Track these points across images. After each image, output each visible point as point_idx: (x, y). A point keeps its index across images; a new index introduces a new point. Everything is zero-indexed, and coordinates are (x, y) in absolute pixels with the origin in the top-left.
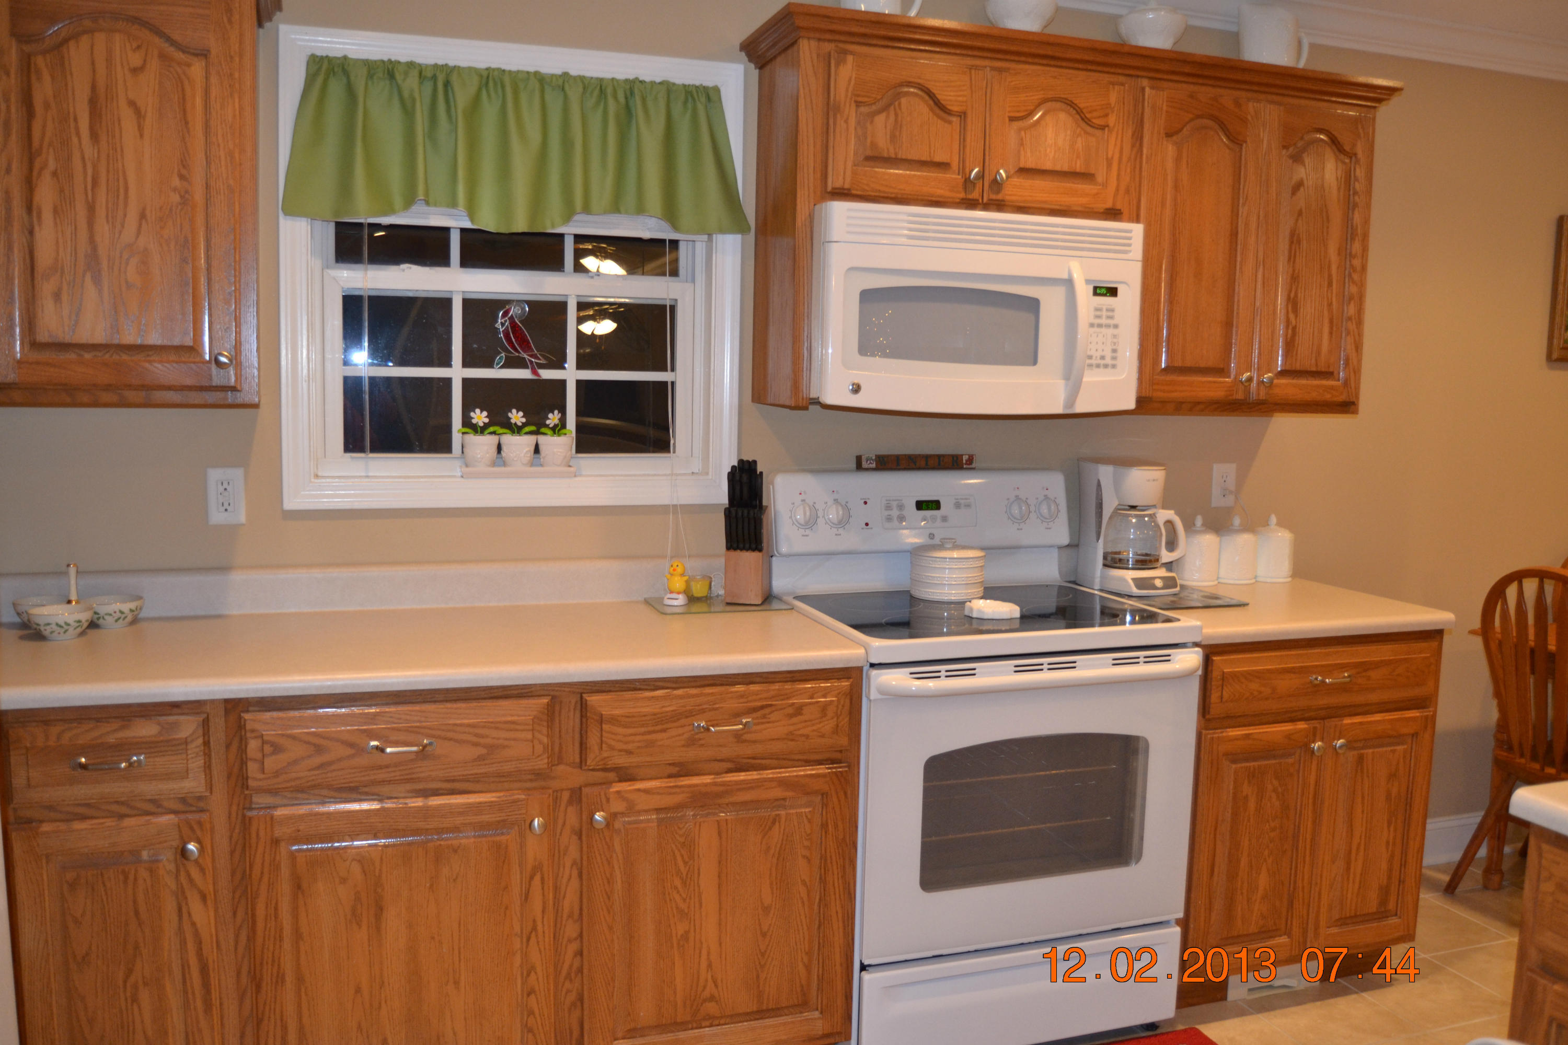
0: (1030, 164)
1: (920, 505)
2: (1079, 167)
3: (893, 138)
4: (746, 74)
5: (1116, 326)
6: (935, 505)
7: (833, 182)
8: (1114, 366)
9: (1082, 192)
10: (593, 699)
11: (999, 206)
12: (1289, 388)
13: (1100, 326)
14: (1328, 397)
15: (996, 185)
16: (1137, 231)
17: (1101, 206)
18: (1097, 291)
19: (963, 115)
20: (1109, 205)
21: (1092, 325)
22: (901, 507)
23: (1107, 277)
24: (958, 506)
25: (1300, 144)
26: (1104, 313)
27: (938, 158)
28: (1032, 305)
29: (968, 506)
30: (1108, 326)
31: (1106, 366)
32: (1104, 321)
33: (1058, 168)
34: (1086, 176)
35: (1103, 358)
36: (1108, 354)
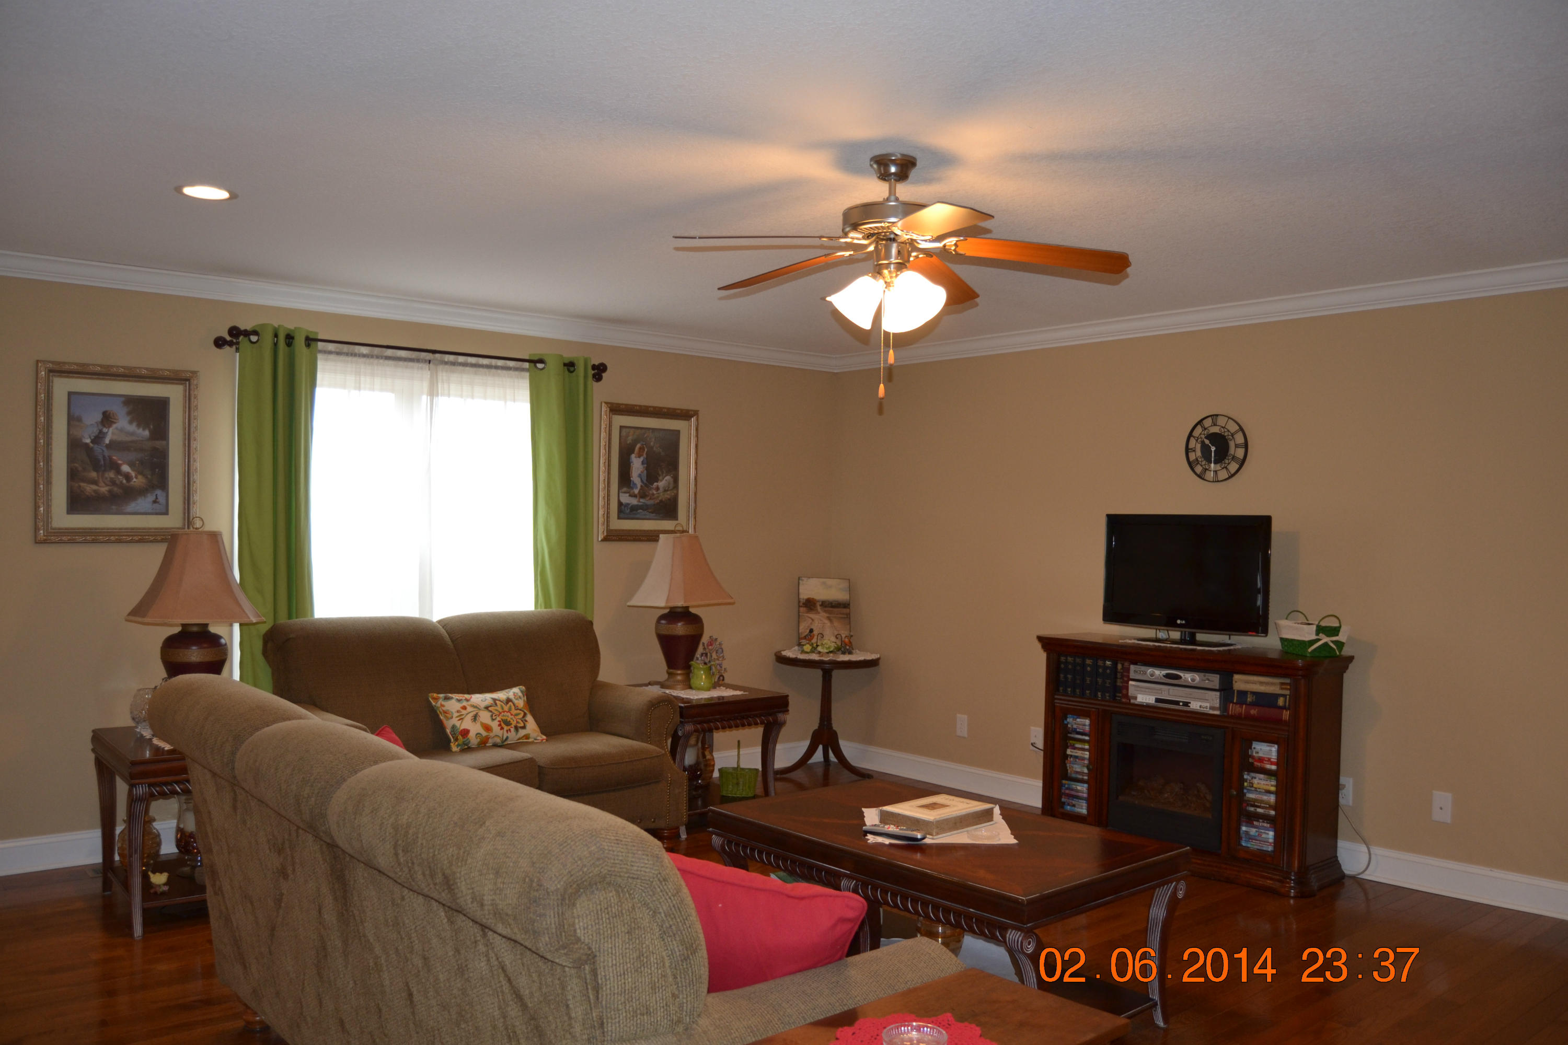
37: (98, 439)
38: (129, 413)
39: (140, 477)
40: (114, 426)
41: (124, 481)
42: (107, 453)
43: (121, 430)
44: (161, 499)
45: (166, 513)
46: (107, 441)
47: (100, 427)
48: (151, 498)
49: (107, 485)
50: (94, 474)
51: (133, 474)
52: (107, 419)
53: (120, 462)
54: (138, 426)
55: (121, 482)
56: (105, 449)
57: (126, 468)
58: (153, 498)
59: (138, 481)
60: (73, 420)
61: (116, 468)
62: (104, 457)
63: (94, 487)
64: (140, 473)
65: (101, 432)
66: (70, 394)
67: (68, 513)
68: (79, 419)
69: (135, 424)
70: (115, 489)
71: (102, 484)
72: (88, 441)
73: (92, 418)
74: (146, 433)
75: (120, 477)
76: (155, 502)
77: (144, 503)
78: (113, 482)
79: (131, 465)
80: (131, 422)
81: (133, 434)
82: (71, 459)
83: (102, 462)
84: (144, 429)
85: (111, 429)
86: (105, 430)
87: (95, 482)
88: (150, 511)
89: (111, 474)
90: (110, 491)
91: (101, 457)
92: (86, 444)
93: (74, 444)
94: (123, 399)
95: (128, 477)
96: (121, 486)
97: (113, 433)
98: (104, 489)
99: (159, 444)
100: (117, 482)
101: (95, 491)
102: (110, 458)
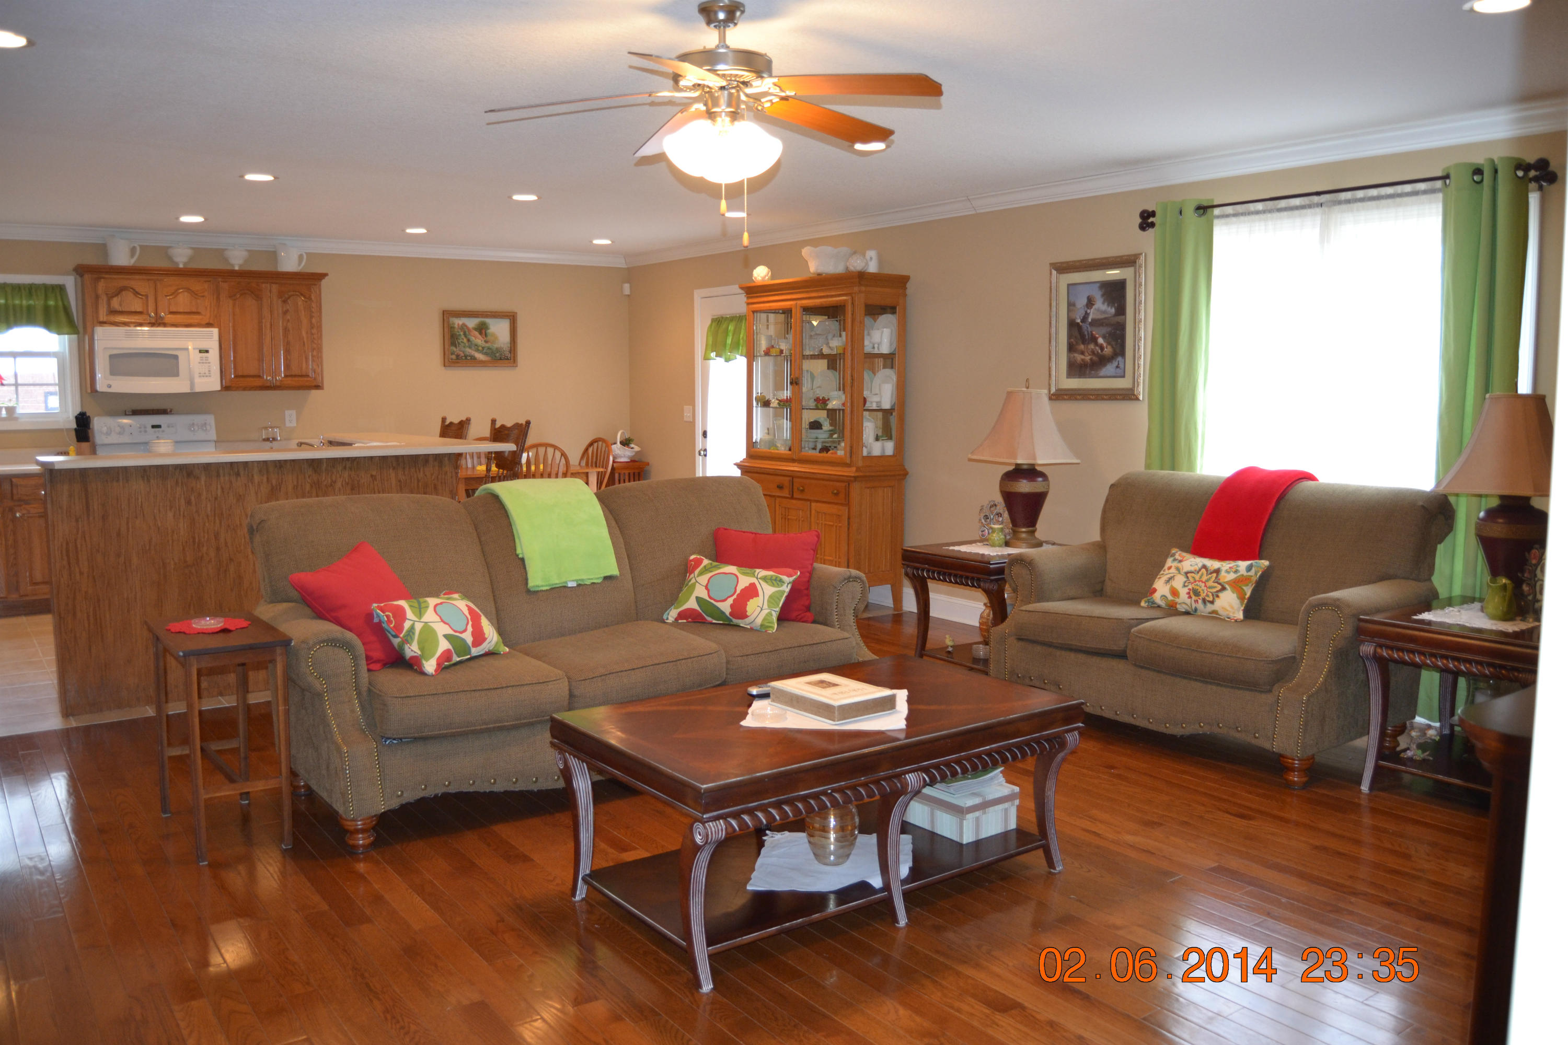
0: (175, 310)
1: (153, 427)
2: (194, 310)
3: (121, 305)
4: (75, 279)
5: (209, 363)
6: (159, 426)
7: (101, 319)
8: (210, 376)
9: (195, 319)
10: (13, 480)
11: (165, 325)
12: (289, 381)
13: (203, 363)
14: (307, 384)
15: (162, 318)
16: (215, 331)
17: (204, 322)
18: (201, 351)
19: (147, 296)
20: (207, 321)
21: (200, 363)
22: (145, 427)
23: (204, 346)
24: (168, 427)
25: (287, 296)
26: (204, 359)
27: (138, 310)
28: (176, 357)
29: (172, 427)
30: (206, 363)
31: (207, 376)
32: (204, 361)
33: (185, 311)
34: (198, 313)
35: (205, 373)
36: (207, 372)
37: (1084, 319)
38: (1103, 296)
39: (1109, 347)
40: (1094, 307)
41: (1100, 351)
42: (1090, 329)
43: (1098, 310)
44: (1121, 365)
45: (1123, 376)
46: (1090, 320)
47: (1086, 309)
48: (1115, 364)
49: (1090, 355)
50: (1082, 347)
51: (1105, 345)
52: (1090, 303)
53: (1097, 336)
54: (1108, 305)
55: (1098, 352)
56: (1088, 326)
57: (1101, 341)
58: (1117, 364)
59: (1108, 350)
60: (1071, 305)
61: (1094, 340)
62: (1088, 331)
63: (1083, 357)
64: (1109, 343)
65: (1086, 312)
66: (1069, 285)
67: (1067, 378)
68: (1074, 305)
69: (1106, 304)
70: (1095, 358)
71: (1087, 354)
72: (1079, 321)
73: (1081, 302)
74: (1113, 311)
75: (1097, 348)
76: (1117, 367)
77: (1110, 368)
78: (1093, 353)
79: (1104, 337)
80: (1103, 303)
81: (1104, 312)
82: (1070, 336)
83: (1087, 337)
84: (1111, 308)
85: (1092, 310)
86: (1089, 311)
87: (1082, 353)
88: (1114, 375)
89: (1092, 346)
90: (1091, 359)
91: (1086, 333)
92: (1078, 323)
93: (1072, 324)
94: (1098, 285)
95: (1102, 348)
96: (1097, 355)
97: (1093, 313)
98: (1088, 358)
99: (1120, 319)
100: (1096, 352)
101: (1083, 360)
102: (1092, 334)
